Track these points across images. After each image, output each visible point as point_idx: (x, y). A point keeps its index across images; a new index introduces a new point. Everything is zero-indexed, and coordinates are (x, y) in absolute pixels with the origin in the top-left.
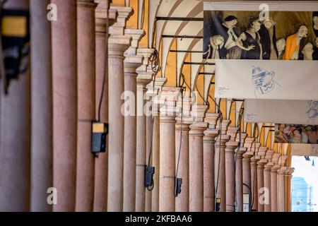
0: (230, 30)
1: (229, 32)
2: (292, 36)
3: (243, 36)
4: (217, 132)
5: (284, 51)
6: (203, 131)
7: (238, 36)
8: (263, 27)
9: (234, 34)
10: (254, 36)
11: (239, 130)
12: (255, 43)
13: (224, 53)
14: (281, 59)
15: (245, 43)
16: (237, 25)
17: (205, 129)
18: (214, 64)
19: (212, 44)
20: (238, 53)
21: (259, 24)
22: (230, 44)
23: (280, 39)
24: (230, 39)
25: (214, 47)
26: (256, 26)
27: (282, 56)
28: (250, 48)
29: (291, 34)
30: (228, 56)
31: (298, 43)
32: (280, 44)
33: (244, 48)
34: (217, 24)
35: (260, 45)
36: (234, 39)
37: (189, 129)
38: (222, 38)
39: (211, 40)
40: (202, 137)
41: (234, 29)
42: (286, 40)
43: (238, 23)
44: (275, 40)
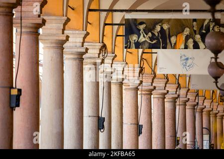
0: (142, 31)
1: (141, 32)
2: (180, 34)
3: (150, 34)
4: (177, 96)
5: (175, 44)
6: (165, 95)
7: (147, 35)
8: (162, 28)
9: (144, 33)
10: (157, 34)
11: (198, 94)
12: (157, 39)
13: (138, 45)
14: (174, 48)
15: (151, 39)
16: (146, 27)
17: (166, 94)
18: (156, 53)
19: (130, 39)
20: (147, 45)
21: (160, 27)
22: (142, 39)
23: (173, 36)
24: (142, 36)
25: (132, 41)
26: (158, 28)
27: (174, 47)
28: (154, 42)
29: (180, 33)
30: (140, 47)
31: (184, 39)
32: (173, 39)
33: (150, 42)
34: (134, 27)
35: (161, 40)
36: (144, 36)
37: (152, 94)
38: (136, 36)
39: (130, 37)
40: (164, 99)
41: (144, 30)
42: (176, 36)
43: (146, 26)
44: (170, 37)
